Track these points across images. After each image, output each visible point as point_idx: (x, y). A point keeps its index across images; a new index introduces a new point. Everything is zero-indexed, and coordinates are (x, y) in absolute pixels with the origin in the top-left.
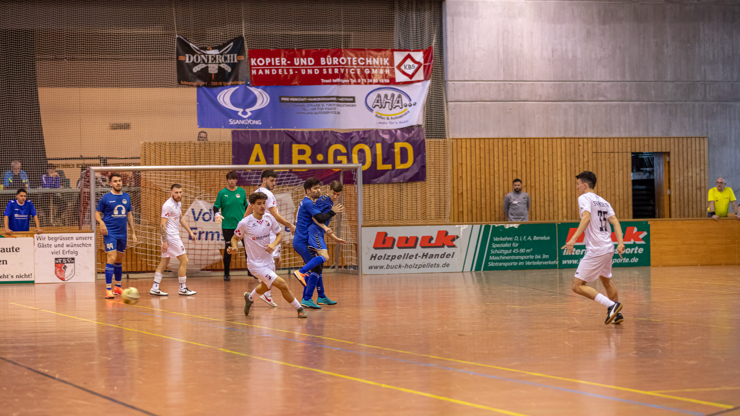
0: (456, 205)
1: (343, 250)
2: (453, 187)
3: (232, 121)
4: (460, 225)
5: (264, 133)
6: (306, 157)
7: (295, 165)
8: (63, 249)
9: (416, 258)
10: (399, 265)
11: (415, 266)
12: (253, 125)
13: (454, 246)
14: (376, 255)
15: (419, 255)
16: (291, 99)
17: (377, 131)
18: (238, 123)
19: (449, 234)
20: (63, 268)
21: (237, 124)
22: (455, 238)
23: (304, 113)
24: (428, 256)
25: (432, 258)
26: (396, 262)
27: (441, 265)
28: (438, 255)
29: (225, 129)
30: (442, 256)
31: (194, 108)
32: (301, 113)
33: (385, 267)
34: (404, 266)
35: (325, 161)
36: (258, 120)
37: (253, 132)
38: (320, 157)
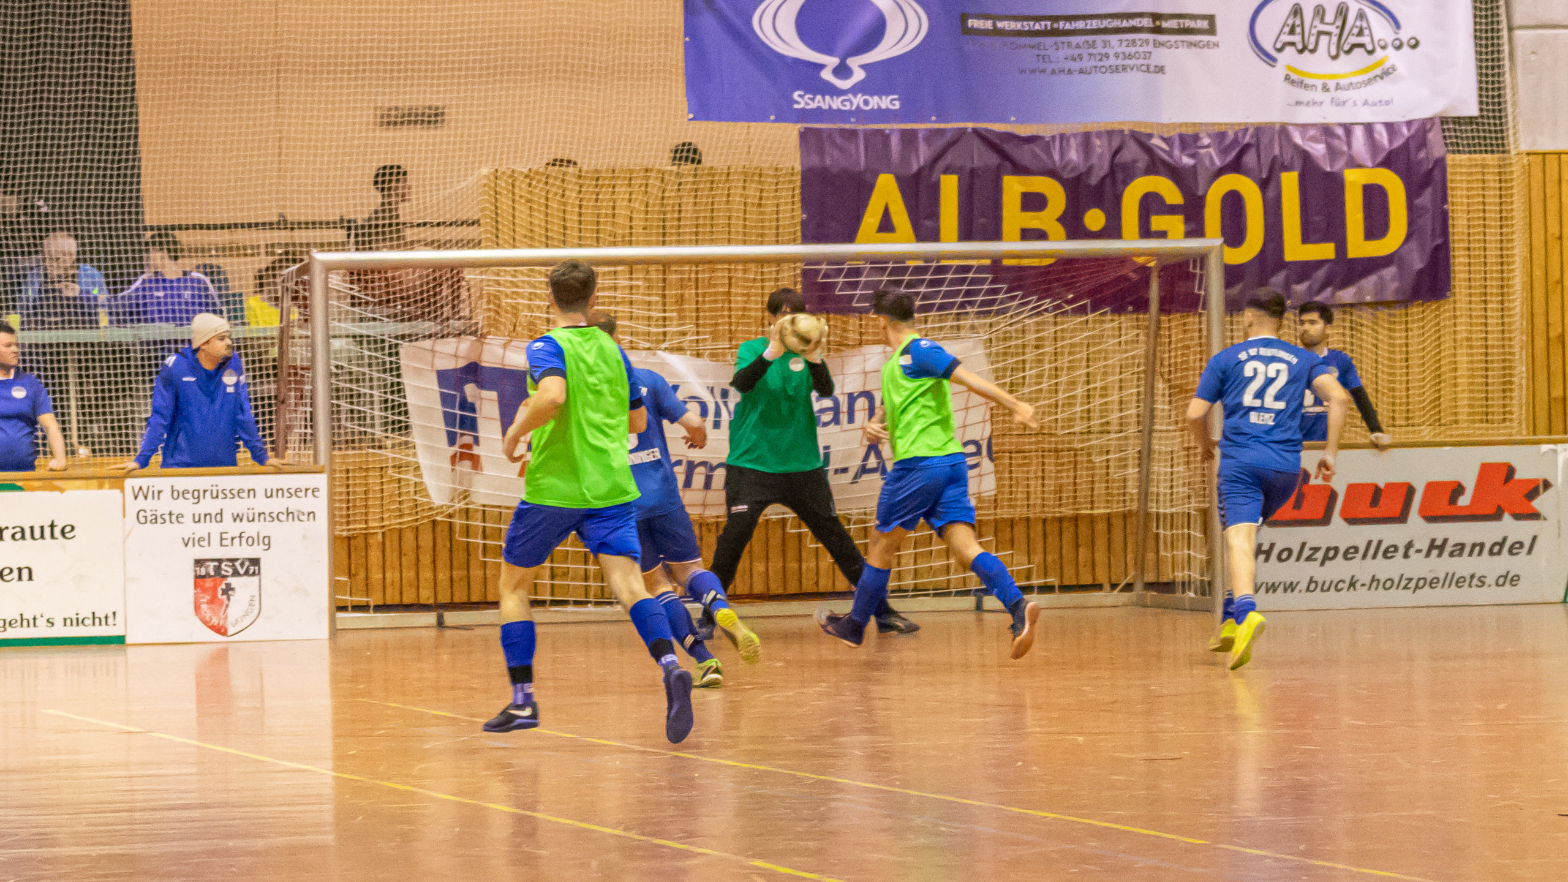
0: (1541, 377)
1: (1161, 531)
2: (1532, 314)
3: (800, 96)
4: (1555, 442)
5: (909, 138)
6: (1048, 219)
7: (1009, 246)
8: (220, 527)
9: (1406, 556)
10: (1348, 581)
11: (1404, 582)
12: (872, 110)
13: (1535, 516)
14: (1272, 546)
15: (1417, 546)
16: (1000, 25)
17: (1283, 131)
18: (822, 105)
19: (1518, 476)
20: (220, 592)
21: (819, 108)
22: (1535, 489)
23: (1043, 71)
24: (1448, 549)
25: (1460, 555)
26: (1338, 569)
27: (1491, 580)
28: (1482, 545)
29: (776, 125)
30: (1496, 549)
31: (676, 53)
32: (1033, 71)
33: (1303, 585)
34: (1367, 581)
35: (1113, 230)
36: (888, 94)
37: (871, 135)
38: (1094, 219)
